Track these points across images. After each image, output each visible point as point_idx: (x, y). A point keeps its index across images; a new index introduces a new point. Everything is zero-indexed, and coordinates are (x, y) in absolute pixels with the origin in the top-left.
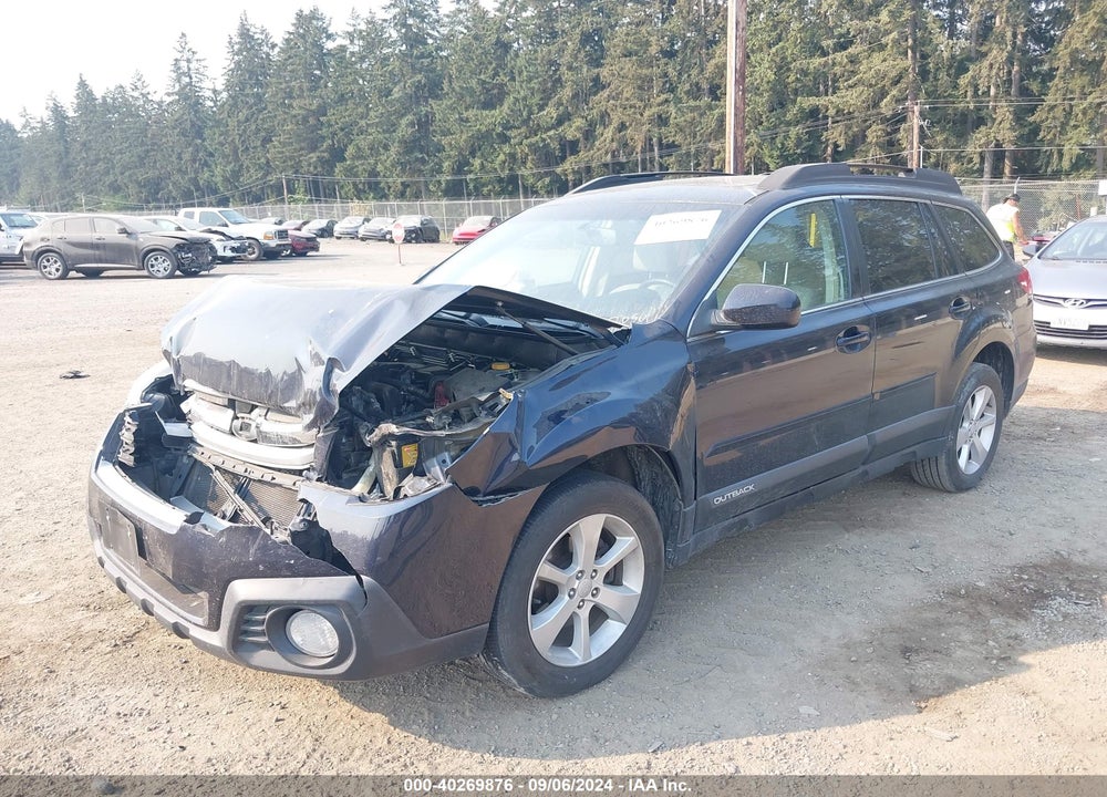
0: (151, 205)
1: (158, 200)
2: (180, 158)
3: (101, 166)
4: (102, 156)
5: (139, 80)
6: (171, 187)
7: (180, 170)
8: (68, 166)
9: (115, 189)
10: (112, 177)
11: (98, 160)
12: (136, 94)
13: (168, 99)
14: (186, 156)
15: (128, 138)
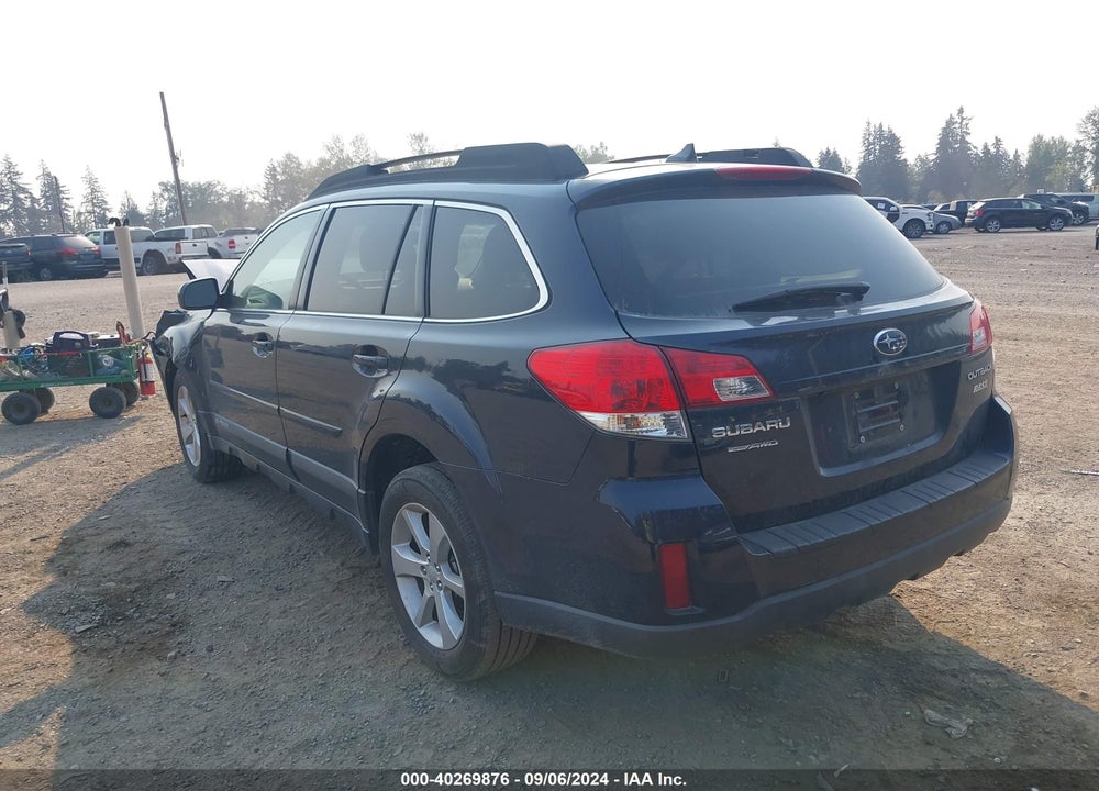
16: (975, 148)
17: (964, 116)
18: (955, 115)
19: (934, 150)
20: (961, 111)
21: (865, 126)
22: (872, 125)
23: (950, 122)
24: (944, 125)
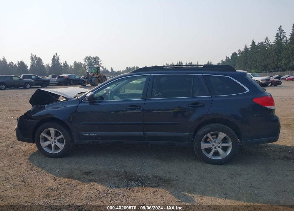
0: (264, 72)
1: (266, 70)
2: (274, 59)
3: (254, 62)
4: (254, 60)
5: (267, 40)
6: (270, 67)
7: (273, 62)
8: (246, 63)
9: (256, 68)
10: (256, 65)
11: (253, 61)
12: (265, 43)
13: (273, 44)
14: (275, 59)
15: (261, 55)
16: (61, 63)
17: (57, 55)
18: (55, 55)
19: (51, 63)
20: (56, 54)
21: (31, 56)
22: (33, 55)
23: (54, 56)
24: (53, 57)
